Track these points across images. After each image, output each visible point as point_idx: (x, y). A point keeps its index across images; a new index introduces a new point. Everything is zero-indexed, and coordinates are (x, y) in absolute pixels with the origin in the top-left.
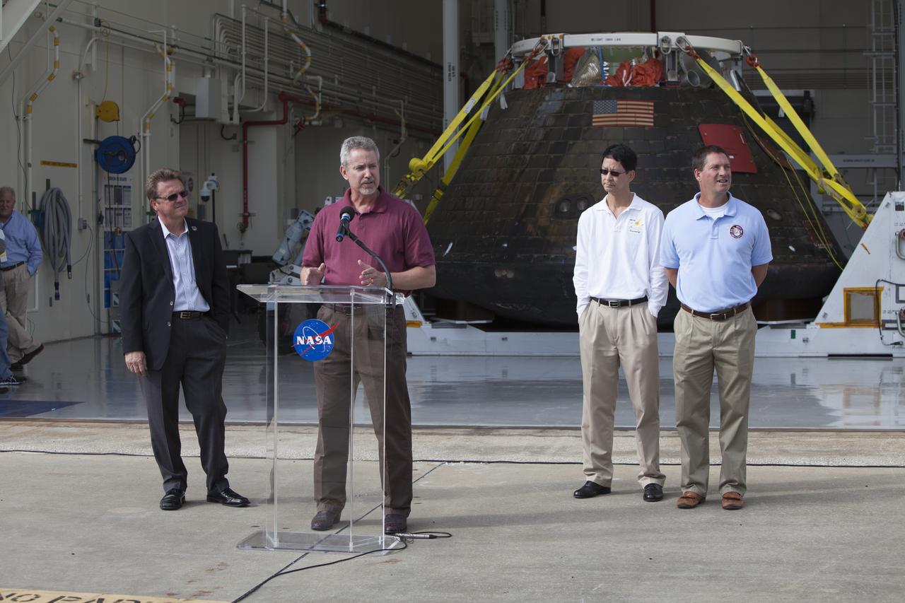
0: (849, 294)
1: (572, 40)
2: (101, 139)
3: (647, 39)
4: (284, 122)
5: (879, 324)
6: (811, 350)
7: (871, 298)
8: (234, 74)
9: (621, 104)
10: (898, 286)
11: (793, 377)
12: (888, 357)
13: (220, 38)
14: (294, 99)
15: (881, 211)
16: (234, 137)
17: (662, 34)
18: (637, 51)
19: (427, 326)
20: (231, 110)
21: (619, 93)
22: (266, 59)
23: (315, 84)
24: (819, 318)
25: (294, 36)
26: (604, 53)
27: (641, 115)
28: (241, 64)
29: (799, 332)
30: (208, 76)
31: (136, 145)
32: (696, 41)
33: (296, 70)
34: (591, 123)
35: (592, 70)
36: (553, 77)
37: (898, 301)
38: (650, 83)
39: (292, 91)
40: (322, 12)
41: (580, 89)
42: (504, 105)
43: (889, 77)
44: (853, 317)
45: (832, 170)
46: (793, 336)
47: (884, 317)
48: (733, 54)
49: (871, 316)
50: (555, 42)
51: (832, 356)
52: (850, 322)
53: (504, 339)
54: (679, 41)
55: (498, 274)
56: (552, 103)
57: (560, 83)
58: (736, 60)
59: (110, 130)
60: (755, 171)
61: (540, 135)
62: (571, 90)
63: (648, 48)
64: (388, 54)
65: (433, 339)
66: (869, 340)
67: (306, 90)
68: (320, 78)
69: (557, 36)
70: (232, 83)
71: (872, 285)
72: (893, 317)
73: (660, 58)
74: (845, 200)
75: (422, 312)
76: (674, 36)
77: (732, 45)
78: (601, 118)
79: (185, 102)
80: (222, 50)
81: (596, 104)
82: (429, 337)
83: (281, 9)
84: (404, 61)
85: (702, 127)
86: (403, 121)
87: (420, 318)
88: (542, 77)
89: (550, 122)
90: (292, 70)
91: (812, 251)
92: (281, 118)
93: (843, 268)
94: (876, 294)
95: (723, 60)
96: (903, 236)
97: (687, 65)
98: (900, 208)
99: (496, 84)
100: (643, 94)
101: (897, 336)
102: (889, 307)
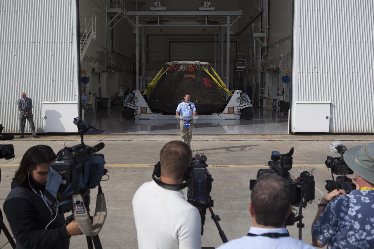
0: (228, 108)
1: (180, 62)
2: (83, 77)
4: (107, 72)
6: (222, 118)
7: (233, 109)
9: (189, 74)
10: (237, 107)
11: (219, 123)
12: (235, 119)
13: (98, 55)
14: (109, 67)
15: (234, 94)
16: (97, 74)
17: (196, 62)
18: (190, 64)
19: (153, 114)
20: (100, 70)
21: (188, 72)
22: (105, 59)
24: (223, 113)
25: (109, 54)
26: (184, 65)
27: (192, 76)
28: (101, 61)
29: (220, 115)
30: (97, 63)
31: (89, 78)
32: (202, 63)
33: (109, 61)
34: (183, 78)
35: (182, 68)
36: (176, 69)
37: (237, 109)
38: (194, 71)
39: (109, 65)
40: (112, 49)
41: (182, 71)
42: (166, 74)
44: (229, 112)
45: (225, 86)
46: (219, 116)
47: (235, 112)
48: (207, 65)
49: (233, 112)
50: (176, 63)
51: (226, 119)
52: (229, 113)
53: (167, 116)
54: (199, 63)
55: (168, 105)
56: (176, 74)
57: (177, 70)
58: (207, 66)
59: (85, 75)
60: (212, 86)
61: (174, 80)
62: (179, 71)
63: (192, 64)
64: (121, 56)
65: (154, 116)
66: (232, 116)
67: (111, 65)
68: (113, 63)
69: (177, 61)
70: (100, 64)
71: (233, 107)
72: (236, 112)
73: (195, 66)
74: (228, 92)
75: (152, 112)
76: (198, 62)
77: (207, 63)
78: (185, 77)
79: (93, 69)
80: (98, 58)
81: (185, 74)
82: (153, 116)
83: (106, 49)
84: (124, 57)
85: (203, 79)
86: (125, 70)
87: (151, 112)
88: (173, 69)
89: (176, 77)
90: (108, 61)
91: (222, 100)
92: (107, 71)
93: (227, 104)
94: (233, 108)
95: (205, 66)
96: (239, 98)
97: (200, 67)
98: (238, 93)
99: (165, 69)
100: (193, 73)
101: (237, 116)
102: (236, 110)
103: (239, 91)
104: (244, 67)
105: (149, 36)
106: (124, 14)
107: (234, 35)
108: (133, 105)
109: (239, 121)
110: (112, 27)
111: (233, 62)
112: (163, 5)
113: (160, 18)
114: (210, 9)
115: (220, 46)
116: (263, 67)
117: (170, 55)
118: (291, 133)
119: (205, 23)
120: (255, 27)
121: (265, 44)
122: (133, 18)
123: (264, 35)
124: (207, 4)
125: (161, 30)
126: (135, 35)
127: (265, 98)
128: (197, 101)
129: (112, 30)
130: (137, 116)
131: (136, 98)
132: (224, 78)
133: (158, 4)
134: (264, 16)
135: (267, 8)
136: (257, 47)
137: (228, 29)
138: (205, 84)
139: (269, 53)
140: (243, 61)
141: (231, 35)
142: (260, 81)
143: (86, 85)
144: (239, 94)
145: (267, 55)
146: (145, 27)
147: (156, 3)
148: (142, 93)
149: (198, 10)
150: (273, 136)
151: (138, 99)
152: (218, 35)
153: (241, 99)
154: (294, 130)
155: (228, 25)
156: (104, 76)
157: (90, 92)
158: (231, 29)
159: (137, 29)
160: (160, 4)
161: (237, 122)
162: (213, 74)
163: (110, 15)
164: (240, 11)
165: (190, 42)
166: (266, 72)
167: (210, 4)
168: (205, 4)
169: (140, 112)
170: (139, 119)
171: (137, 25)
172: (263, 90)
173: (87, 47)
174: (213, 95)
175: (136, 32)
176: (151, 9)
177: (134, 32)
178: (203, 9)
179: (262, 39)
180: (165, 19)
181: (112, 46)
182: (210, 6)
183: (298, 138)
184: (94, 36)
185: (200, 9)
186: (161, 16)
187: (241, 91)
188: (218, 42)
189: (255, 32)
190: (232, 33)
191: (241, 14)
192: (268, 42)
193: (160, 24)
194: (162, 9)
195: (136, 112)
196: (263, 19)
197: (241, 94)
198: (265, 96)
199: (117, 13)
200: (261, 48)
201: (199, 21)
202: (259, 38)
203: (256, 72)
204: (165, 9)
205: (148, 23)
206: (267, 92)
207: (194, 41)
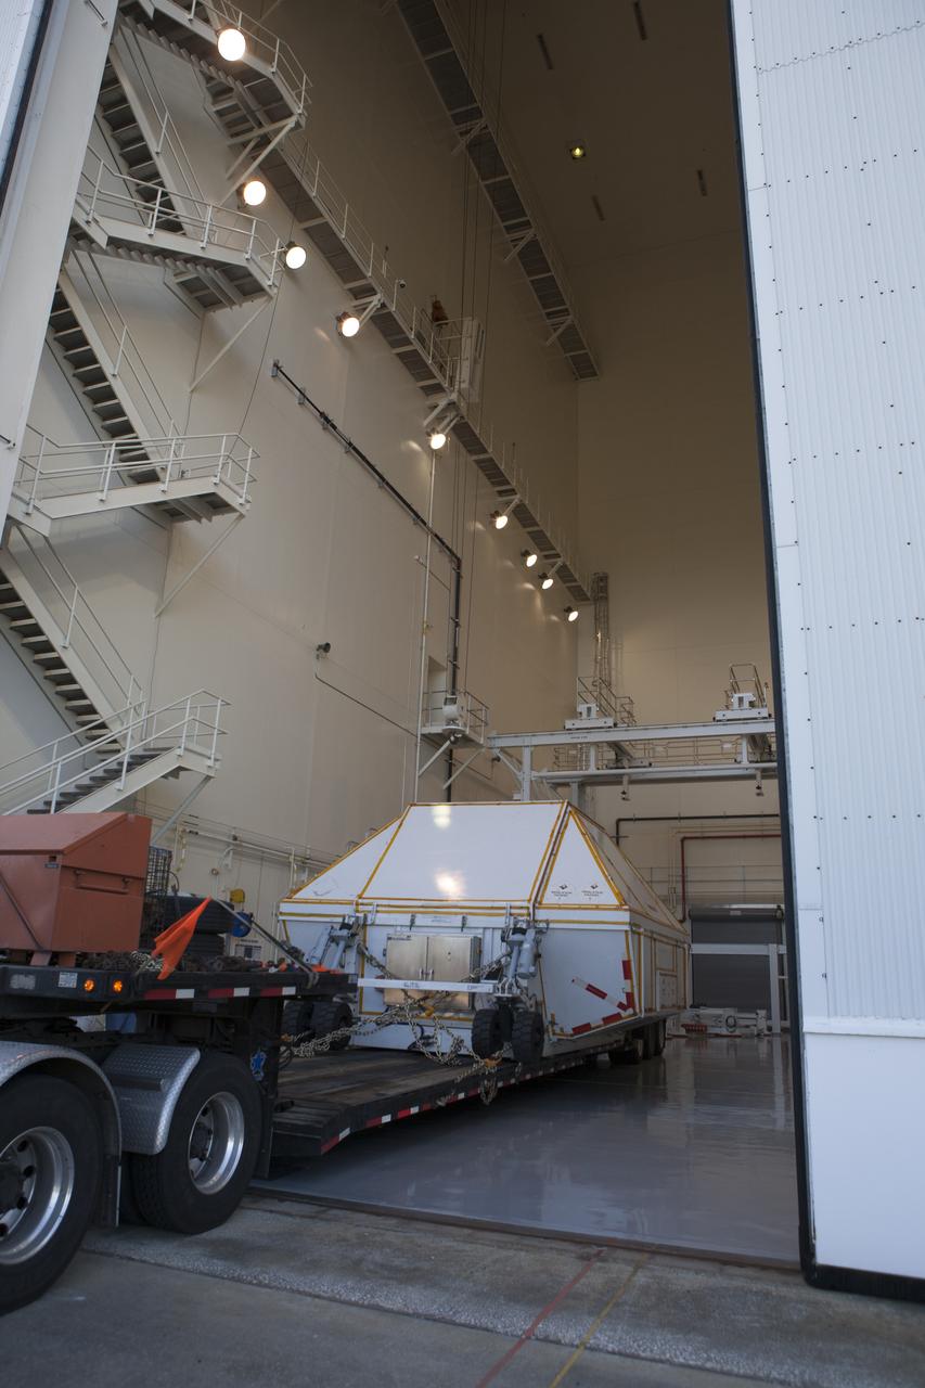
105: (621, 823)
110: (450, 776)
112: (603, 713)
114: (754, 713)
117: (683, 877)
122: (512, 753)
124: (741, 700)
129: (449, 788)
133: (589, 709)
147: (582, 708)
149: (714, 718)
159: (526, 786)
160: (595, 709)
165: (744, 837)
167: (753, 699)
168: (735, 700)
171: (527, 774)
175: (525, 796)
178: (729, 714)
182: (752, 704)
185: (719, 715)
194: (601, 722)
204: (609, 721)
207: (759, 833)
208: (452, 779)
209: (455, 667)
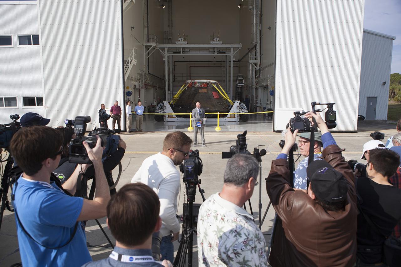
0: (231, 114)
1: (196, 81)
2: (127, 92)
3: (205, 81)
5: (235, 117)
6: (226, 120)
8: (140, 81)
9: (203, 89)
10: (237, 113)
12: (236, 121)
13: (138, 76)
14: (146, 85)
15: (235, 103)
16: (138, 90)
17: (207, 80)
18: (204, 82)
19: (177, 118)
20: (140, 86)
21: (202, 88)
22: (143, 79)
23: (148, 82)
24: (227, 117)
25: (146, 76)
26: (199, 82)
27: (205, 91)
30: (137, 82)
31: (132, 93)
32: (212, 81)
33: (146, 80)
35: (198, 85)
39: (146, 83)
40: (149, 72)
41: (197, 87)
42: (186, 89)
43: (225, 81)
44: (231, 116)
45: (229, 98)
46: (224, 119)
47: (235, 116)
50: (193, 81)
51: (229, 121)
53: (187, 119)
56: (193, 89)
57: (194, 86)
58: (216, 83)
59: (128, 90)
60: (219, 98)
61: (192, 93)
63: (205, 82)
64: (155, 77)
66: (233, 119)
70: (140, 83)
73: (207, 83)
74: (231, 102)
75: (176, 116)
76: (209, 80)
77: (215, 81)
78: (200, 91)
79: (135, 86)
80: (139, 78)
81: (199, 89)
83: (144, 72)
84: (157, 78)
85: (213, 92)
86: (158, 87)
88: (191, 85)
89: (193, 91)
91: (226, 108)
92: (145, 87)
94: (234, 113)
95: (214, 83)
96: (238, 106)
97: (210, 84)
98: (237, 103)
99: (185, 86)
100: (205, 88)
101: (237, 119)
102: (236, 115)
103: (238, 101)
104: (243, 84)
105: (175, 63)
106: (157, 47)
107: (236, 62)
108: (163, 112)
109: (238, 123)
110: (148, 55)
111: (235, 81)
112: (185, 40)
113: (183, 50)
114: (219, 42)
115: (226, 69)
116: (256, 85)
117: (190, 75)
118: (274, 131)
119: (215, 53)
120: (251, 55)
121: (258, 68)
122: (163, 49)
123: (257, 61)
124: (216, 39)
125: (184, 58)
126: (165, 61)
127: (258, 107)
128: (208, 108)
129: (148, 58)
130: (166, 119)
131: (165, 106)
132: (229, 93)
133: (181, 39)
134: (257, 47)
135: (259, 42)
136: (252, 70)
137: (232, 57)
138: (214, 97)
139: (261, 74)
140: (242, 80)
141: (233, 61)
142: (254, 94)
143: (130, 97)
144: (239, 103)
145: (260, 76)
146: (172, 56)
147: (180, 39)
148: (169, 103)
149: (210, 43)
150: (261, 133)
151: (166, 107)
152: (225, 61)
153: (240, 108)
154: (276, 129)
155: (232, 54)
156: (143, 91)
157: (132, 103)
158: (233, 57)
159: (166, 57)
160: (183, 39)
161: (237, 123)
162: (220, 89)
163: (147, 47)
164: (241, 44)
165: (205, 66)
166: (260, 88)
167: (219, 39)
168: (215, 39)
169: (168, 116)
170: (167, 121)
171: (166, 54)
172: (257, 101)
173: (130, 70)
174: (220, 104)
175: (166, 59)
176: (176, 43)
177: (164, 60)
178: (214, 42)
179: (256, 64)
180: (186, 50)
181: (149, 70)
182: (218, 40)
183: (278, 134)
184: (135, 62)
185: (211, 42)
186: (183, 48)
187: (240, 102)
188: (225, 66)
189: (251, 59)
190: (234, 60)
191: (241, 46)
192: (260, 66)
193: (183, 53)
194: (184, 42)
195: (165, 116)
196: (257, 50)
197: (240, 103)
198: (258, 105)
199: (152, 46)
200: (255, 71)
201: (211, 52)
202: (254, 64)
203: (252, 88)
204: (186, 42)
205: (174, 53)
206: (259, 102)
207: (208, 65)
208: (149, 56)
209: (148, 26)
